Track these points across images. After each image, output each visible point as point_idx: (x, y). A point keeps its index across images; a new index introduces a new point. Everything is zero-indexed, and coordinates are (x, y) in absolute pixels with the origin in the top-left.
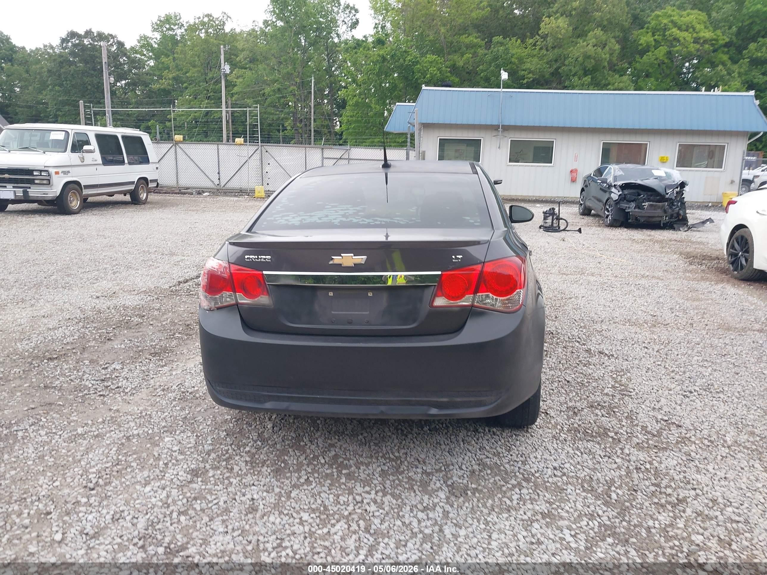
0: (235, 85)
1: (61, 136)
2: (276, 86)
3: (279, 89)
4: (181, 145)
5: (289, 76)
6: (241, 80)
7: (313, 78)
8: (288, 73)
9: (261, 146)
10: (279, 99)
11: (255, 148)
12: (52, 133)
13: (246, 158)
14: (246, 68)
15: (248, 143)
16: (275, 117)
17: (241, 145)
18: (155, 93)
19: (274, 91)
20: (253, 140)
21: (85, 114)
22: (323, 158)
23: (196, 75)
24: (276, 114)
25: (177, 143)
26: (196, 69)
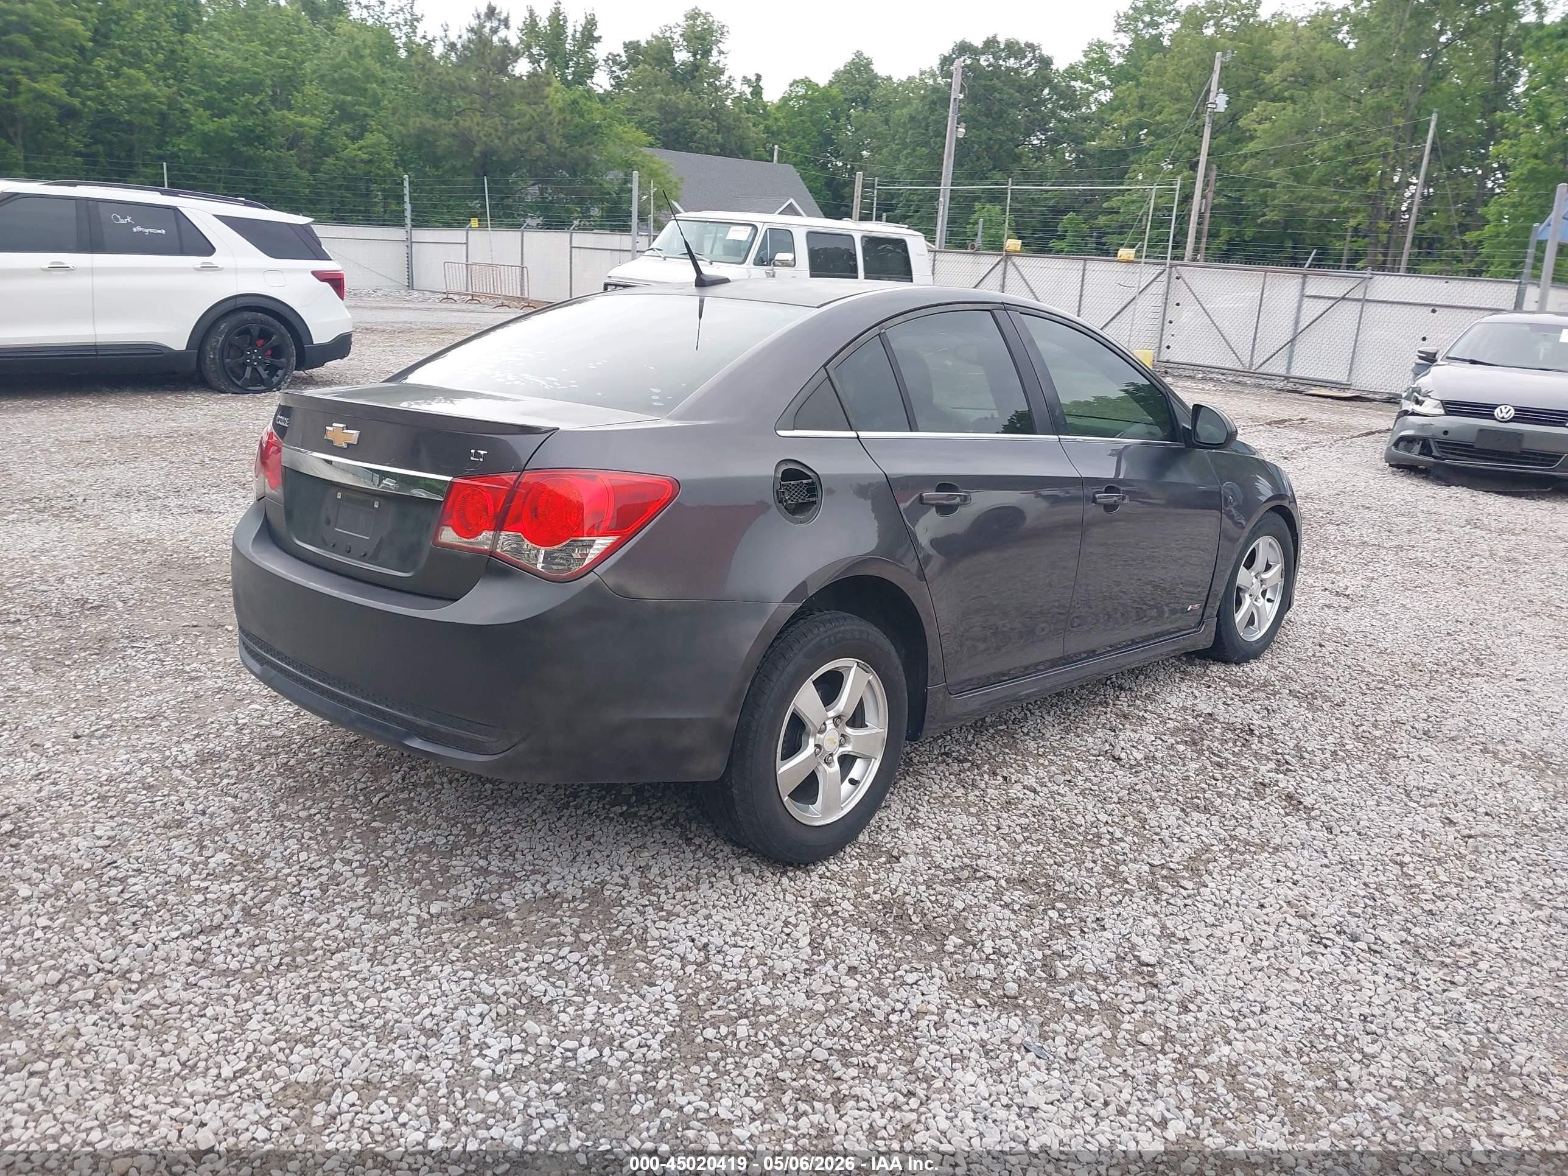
0: (1252, 138)
1: (740, 234)
2: (1344, 135)
3: (1349, 145)
4: (1017, 260)
5: (1382, 112)
6: (1267, 125)
7: (1434, 117)
8: (1379, 107)
9: (1172, 266)
10: (1346, 166)
11: (1158, 269)
12: (734, 228)
13: (1135, 291)
14: (1284, 100)
15: (1143, 260)
16: (1327, 208)
17: (1128, 262)
18: (1091, 156)
19: (1336, 149)
20: (1154, 251)
21: (863, 197)
22: (1303, 296)
23: (1174, 117)
24: (1331, 201)
25: (1009, 255)
26: (1178, 106)
